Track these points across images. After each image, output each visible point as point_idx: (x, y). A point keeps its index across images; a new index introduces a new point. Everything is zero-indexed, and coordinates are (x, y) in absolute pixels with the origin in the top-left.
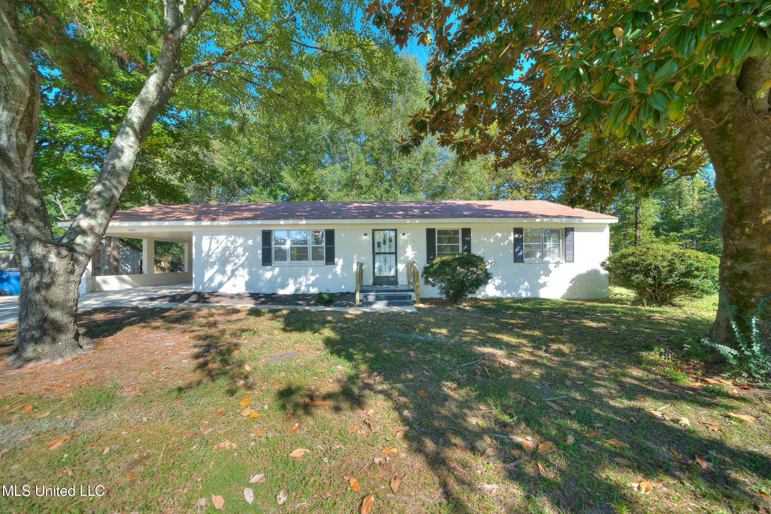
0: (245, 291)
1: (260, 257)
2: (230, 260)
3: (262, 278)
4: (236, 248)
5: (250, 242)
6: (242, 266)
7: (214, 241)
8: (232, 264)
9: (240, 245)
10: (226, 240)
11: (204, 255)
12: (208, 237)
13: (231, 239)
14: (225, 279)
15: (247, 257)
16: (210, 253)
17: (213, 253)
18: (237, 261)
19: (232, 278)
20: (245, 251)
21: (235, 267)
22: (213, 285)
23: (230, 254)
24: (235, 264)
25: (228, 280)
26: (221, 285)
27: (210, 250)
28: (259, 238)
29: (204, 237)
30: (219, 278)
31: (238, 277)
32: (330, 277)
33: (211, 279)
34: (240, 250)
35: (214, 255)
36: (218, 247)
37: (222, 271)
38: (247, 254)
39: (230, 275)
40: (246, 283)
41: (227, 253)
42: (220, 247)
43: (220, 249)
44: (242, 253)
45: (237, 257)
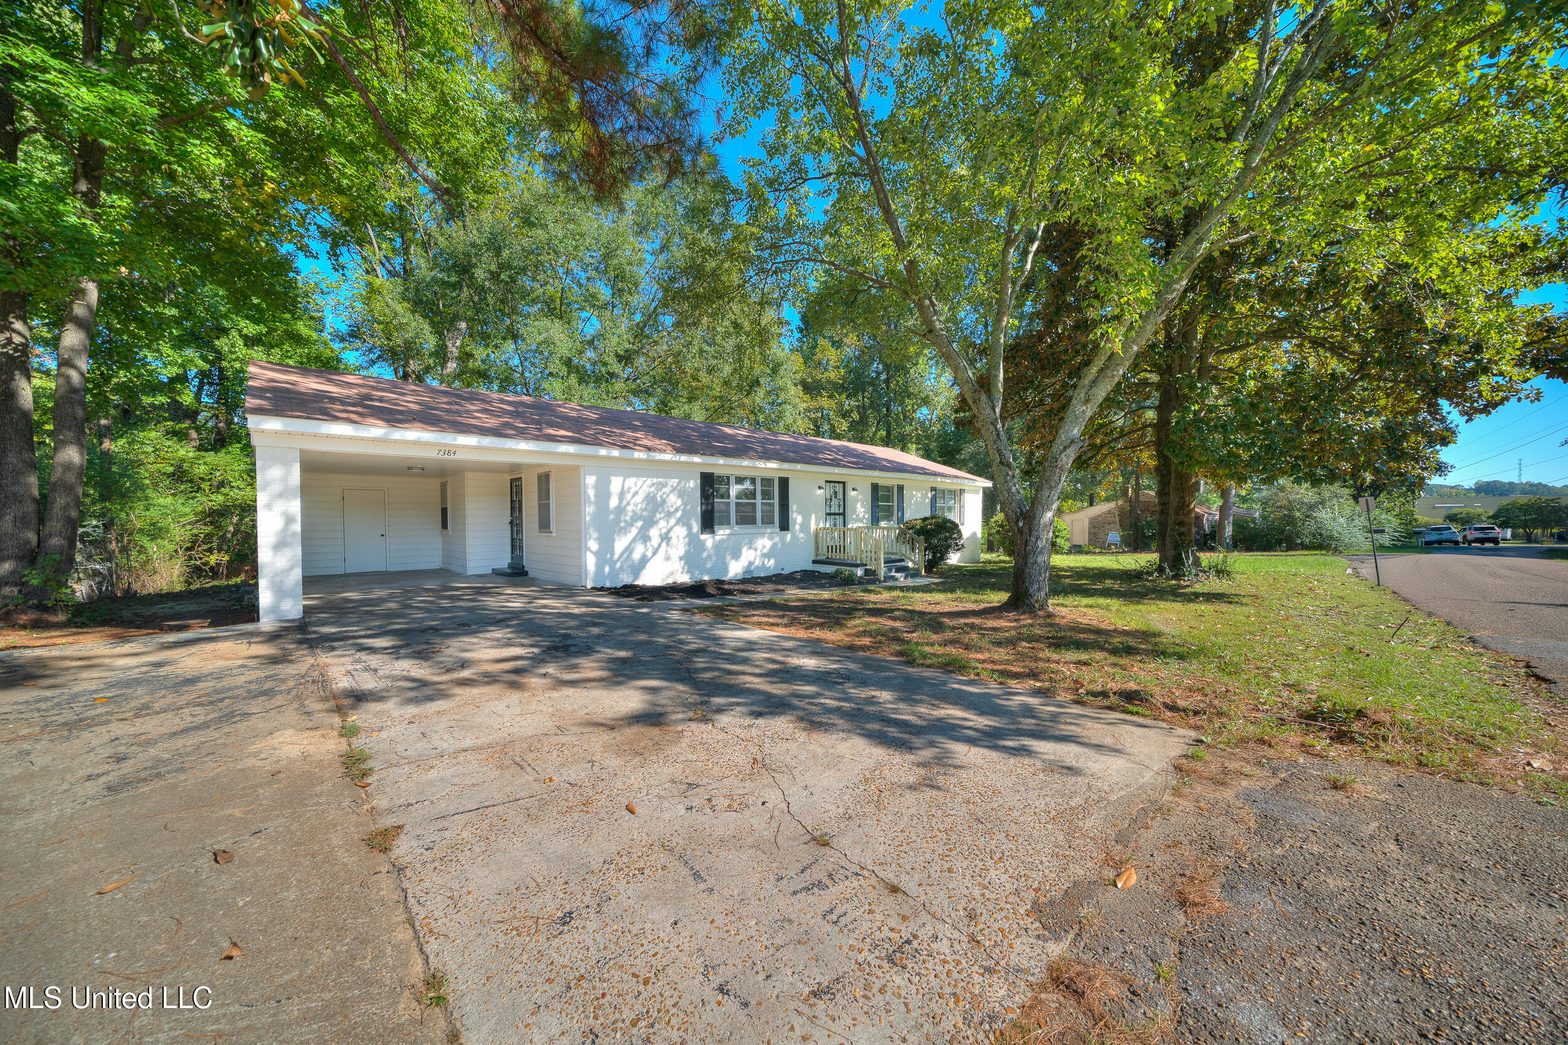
1: (698, 520)
2: (657, 517)
8: (661, 525)
10: (644, 488)
14: (649, 552)
15: (680, 518)
19: (662, 550)
23: (654, 512)
25: (654, 553)
30: (638, 551)
37: (644, 539)
42: (636, 498)
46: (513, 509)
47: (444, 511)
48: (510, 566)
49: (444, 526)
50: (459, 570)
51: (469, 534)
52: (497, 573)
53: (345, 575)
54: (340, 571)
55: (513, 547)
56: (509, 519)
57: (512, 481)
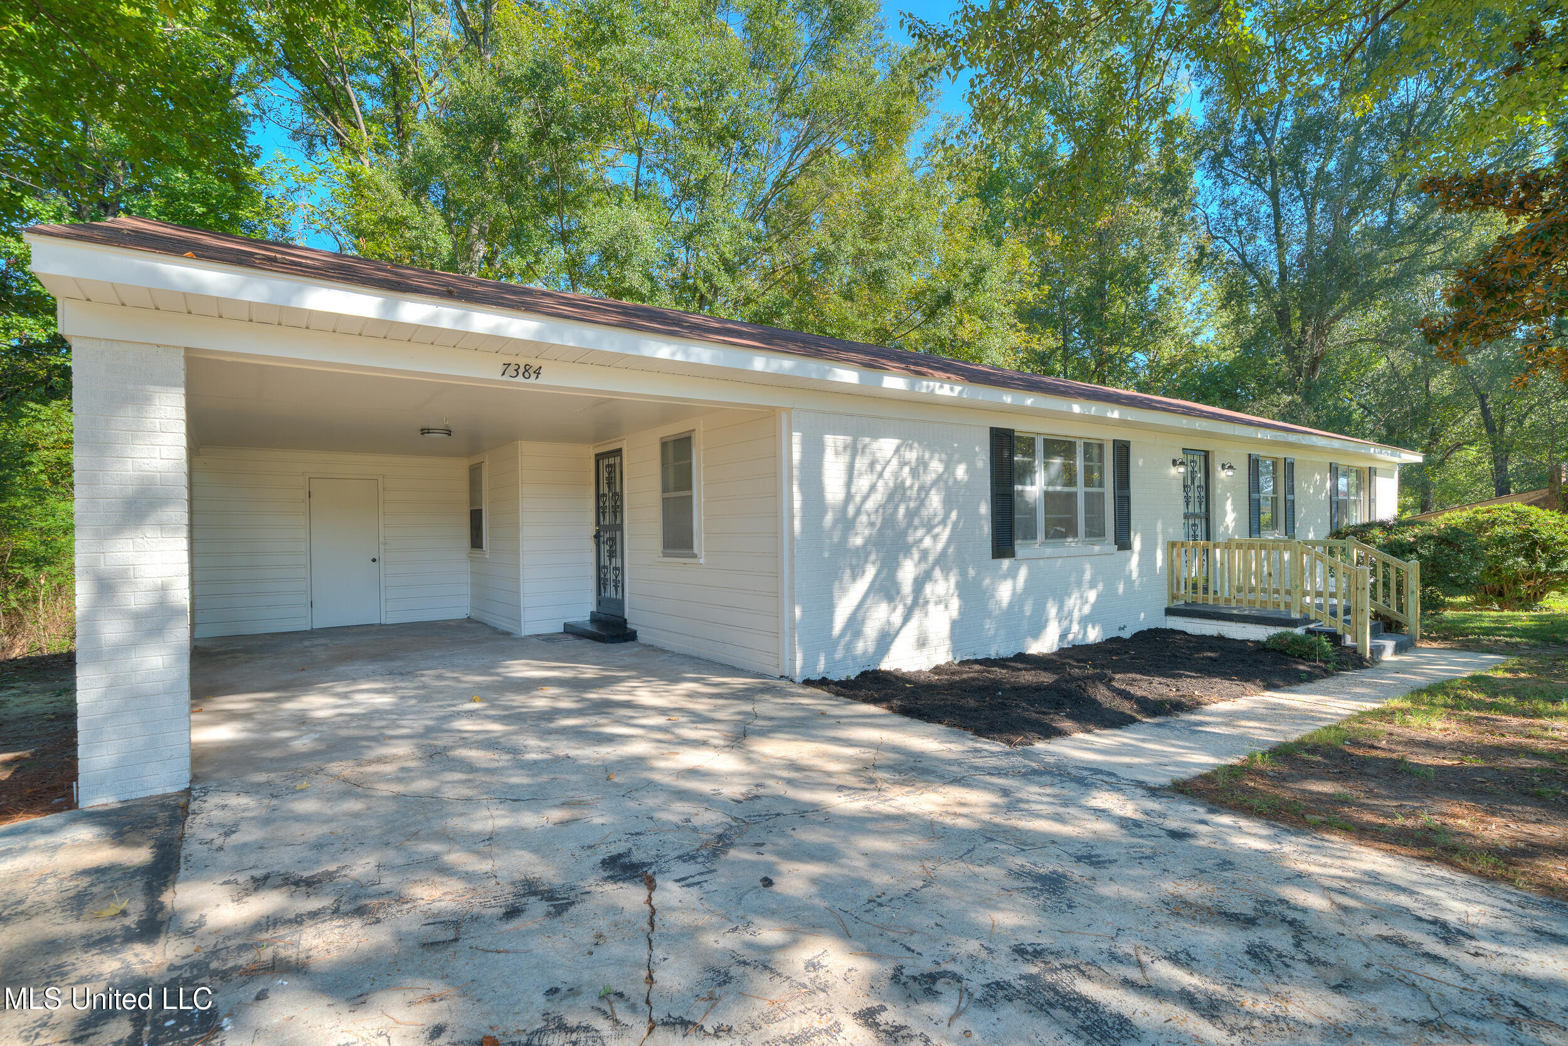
0: (950, 658)
1: (987, 528)
2: (910, 539)
3: (991, 606)
4: (924, 490)
5: (961, 472)
6: (942, 560)
7: (861, 463)
8: (916, 556)
9: (935, 483)
10: (895, 462)
11: (829, 518)
12: (841, 440)
13: (912, 456)
14: (897, 618)
15: (955, 525)
16: (851, 510)
17: (858, 512)
18: (927, 542)
19: (917, 616)
20: (948, 503)
21: (924, 567)
22: (860, 647)
23: (911, 514)
24: (924, 554)
25: (906, 619)
26: (886, 640)
27: (849, 497)
28: (983, 461)
29: (829, 439)
30: (880, 615)
31: (931, 607)
32: (1121, 589)
33: (855, 624)
34: (935, 501)
35: (863, 518)
36: (873, 488)
37: (886, 589)
38: (954, 515)
39: (909, 601)
40: (954, 624)
41: (902, 511)
42: (880, 483)
43: (878, 497)
44: (941, 512)
45: (929, 527)
46: (600, 511)
47: (476, 518)
48: (595, 619)
49: (476, 541)
50: (504, 625)
51: (525, 559)
52: (571, 631)
53: (313, 633)
54: (303, 625)
55: (601, 583)
56: (592, 529)
57: (599, 457)
